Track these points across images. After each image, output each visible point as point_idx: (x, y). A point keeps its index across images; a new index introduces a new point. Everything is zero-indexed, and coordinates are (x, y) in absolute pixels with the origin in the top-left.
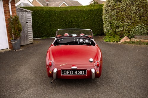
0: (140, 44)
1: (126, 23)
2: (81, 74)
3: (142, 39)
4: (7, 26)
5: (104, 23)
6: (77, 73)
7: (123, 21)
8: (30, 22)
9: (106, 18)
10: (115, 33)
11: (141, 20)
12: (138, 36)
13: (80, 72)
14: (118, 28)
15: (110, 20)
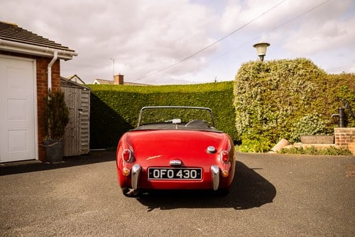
0: (312, 153)
1: (281, 112)
2: (190, 178)
3: (316, 143)
4: (38, 112)
5: (237, 112)
6: (181, 175)
7: (273, 108)
8: (85, 109)
9: (241, 102)
10: (261, 133)
11: (310, 104)
12: (307, 137)
13: (188, 174)
14: (266, 123)
15: (248, 106)
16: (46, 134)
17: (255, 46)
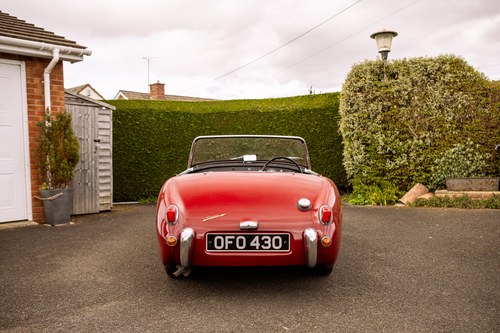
0: (465, 206)
1: (416, 141)
2: (272, 248)
3: (470, 190)
4: (31, 145)
5: (346, 142)
6: (258, 245)
7: (405, 135)
8: (105, 139)
9: (352, 126)
10: (384, 175)
11: (462, 129)
12: (456, 181)
13: (268, 242)
14: (390, 159)
15: (363, 133)
16: (44, 180)
17: (373, 36)
